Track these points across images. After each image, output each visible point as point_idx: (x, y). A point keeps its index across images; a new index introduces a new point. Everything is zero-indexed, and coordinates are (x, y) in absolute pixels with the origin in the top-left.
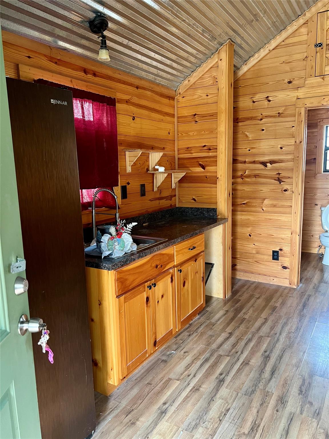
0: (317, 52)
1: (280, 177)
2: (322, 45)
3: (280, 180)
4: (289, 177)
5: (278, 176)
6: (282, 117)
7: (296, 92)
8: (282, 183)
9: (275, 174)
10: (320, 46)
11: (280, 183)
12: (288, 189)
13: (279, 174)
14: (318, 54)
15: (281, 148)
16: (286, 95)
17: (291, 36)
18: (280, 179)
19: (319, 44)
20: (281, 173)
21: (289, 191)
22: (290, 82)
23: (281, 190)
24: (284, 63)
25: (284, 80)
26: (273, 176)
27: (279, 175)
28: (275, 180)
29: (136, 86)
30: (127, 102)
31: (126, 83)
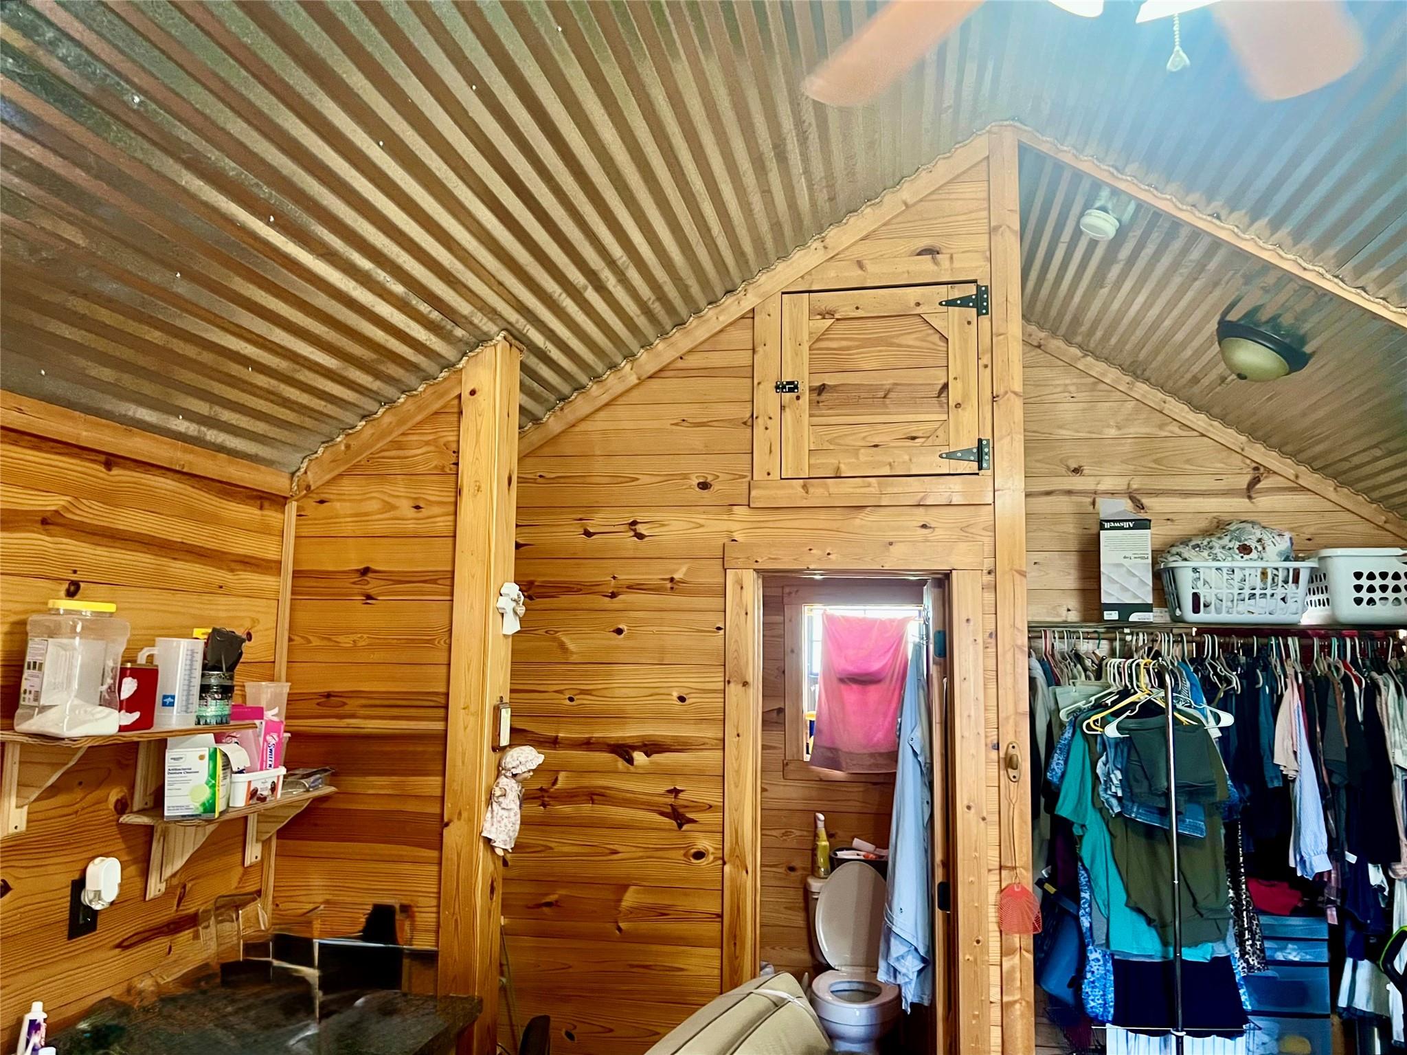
0: (782, 408)
2: (796, 387)
3: (679, 817)
4: (711, 807)
6: (684, 593)
7: (725, 517)
8: (685, 827)
9: (662, 790)
10: (791, 390)
11: (680, 826)
12: (707, 850)
13: (676, 792)
14: (788, 413)
15: (682, 699)
16: (694, 525)
17: (706, 347)
18: (681, 810)
19: (788, 383)
20: (682, 791)
21: (711, 858)
22: (704, 486)
23: (682, 852)
24: (685, 424)
25: (685, 477)
26: (656, 798)
27: (676, 797)
28: (662, 814)
29: (102, 458)
30: (44, 522)
31: (52, 444)
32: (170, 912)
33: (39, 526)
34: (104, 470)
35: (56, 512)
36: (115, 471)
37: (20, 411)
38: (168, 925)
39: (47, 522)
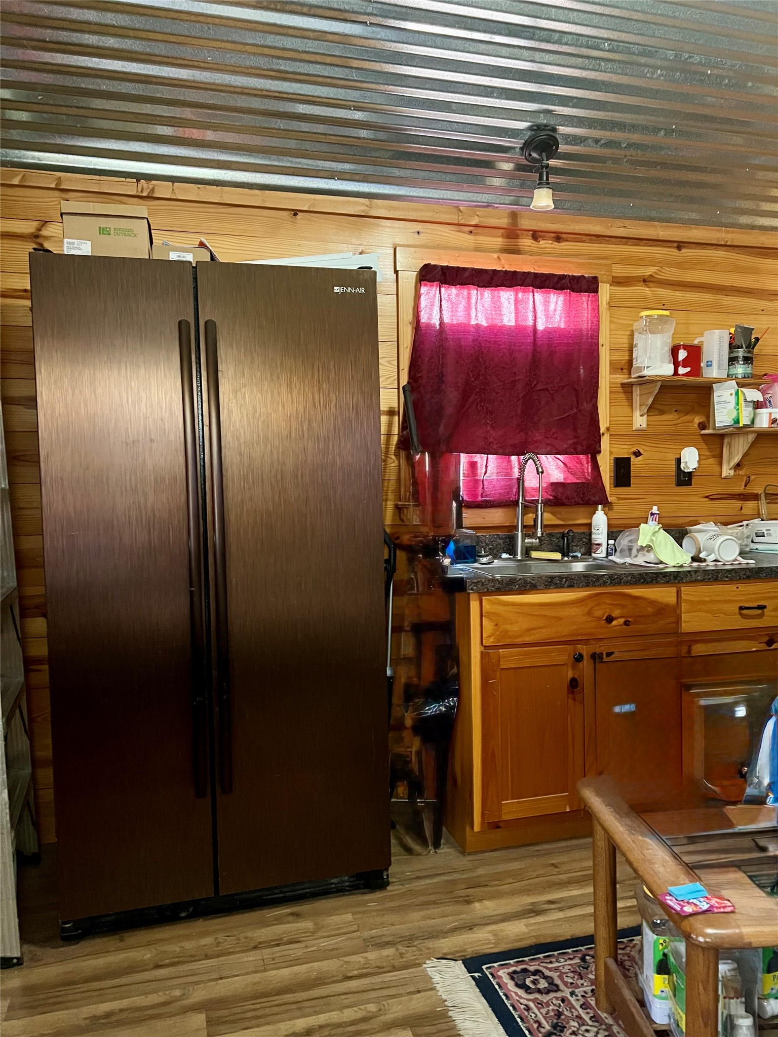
29: (676, 244)
30: (644, 281)
31: (645, 242)
32: (740, 489)
33: (642, 283)
34: (676, 251)
35: (651, 275)
36: (684, 251)
37: (625, 227)
38: (739, 495)
39: (645, 281)
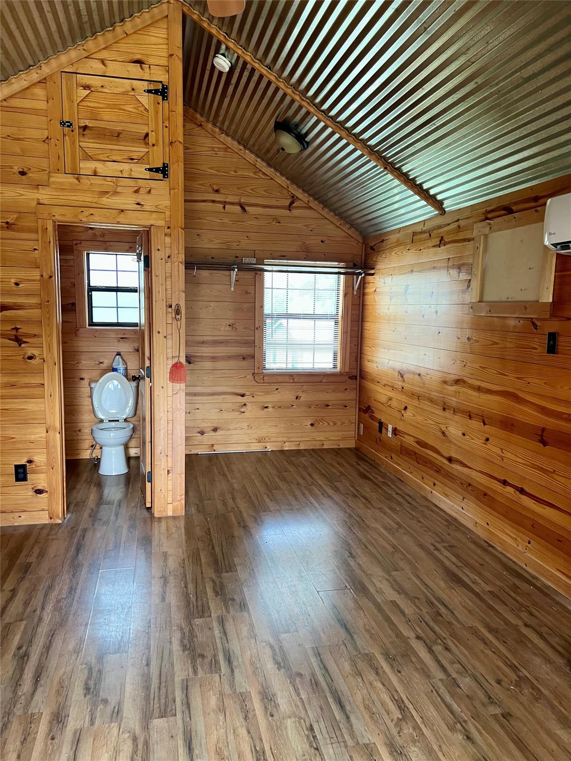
0: (64, 135)
1: (19, 334)
2: (71, 125)
3: (19, 340)
4: (35, 335)
5: (14, 332)
6: (13, 230)
7: (36, 191)
8: (23, 345)
9: (9, 328)
10: (68, 126)
11: (20, 345)
12: (34, 355)
13: (17, 329)
14: (67, 138)
15: (17, 284)
16: (18, 194)
17: (18, 95)
18: (20, 337)
19: (67, 122)
20: (20, 328)
21: (37, 358)
22: (23, 173)
23: (22, 357)
24: (9, 138)
25: (11, 167)
26: (6, 332)
27: (17, 331)
28: (10, 339)
